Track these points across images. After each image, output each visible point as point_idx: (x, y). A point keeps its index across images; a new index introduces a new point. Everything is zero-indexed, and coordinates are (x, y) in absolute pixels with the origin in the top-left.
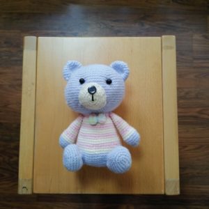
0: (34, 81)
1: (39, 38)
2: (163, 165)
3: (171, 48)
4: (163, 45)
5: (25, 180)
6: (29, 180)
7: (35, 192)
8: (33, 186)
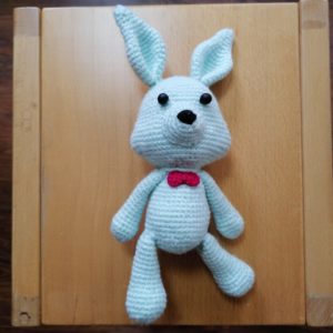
0: (37, 101)
1: (45, 9)
2: (302, 268)
3: (320, 25)
4: (303, 21)
5: (25, 298)
6: (33, 299)
7: (46, 321)
8: (40, 310)
